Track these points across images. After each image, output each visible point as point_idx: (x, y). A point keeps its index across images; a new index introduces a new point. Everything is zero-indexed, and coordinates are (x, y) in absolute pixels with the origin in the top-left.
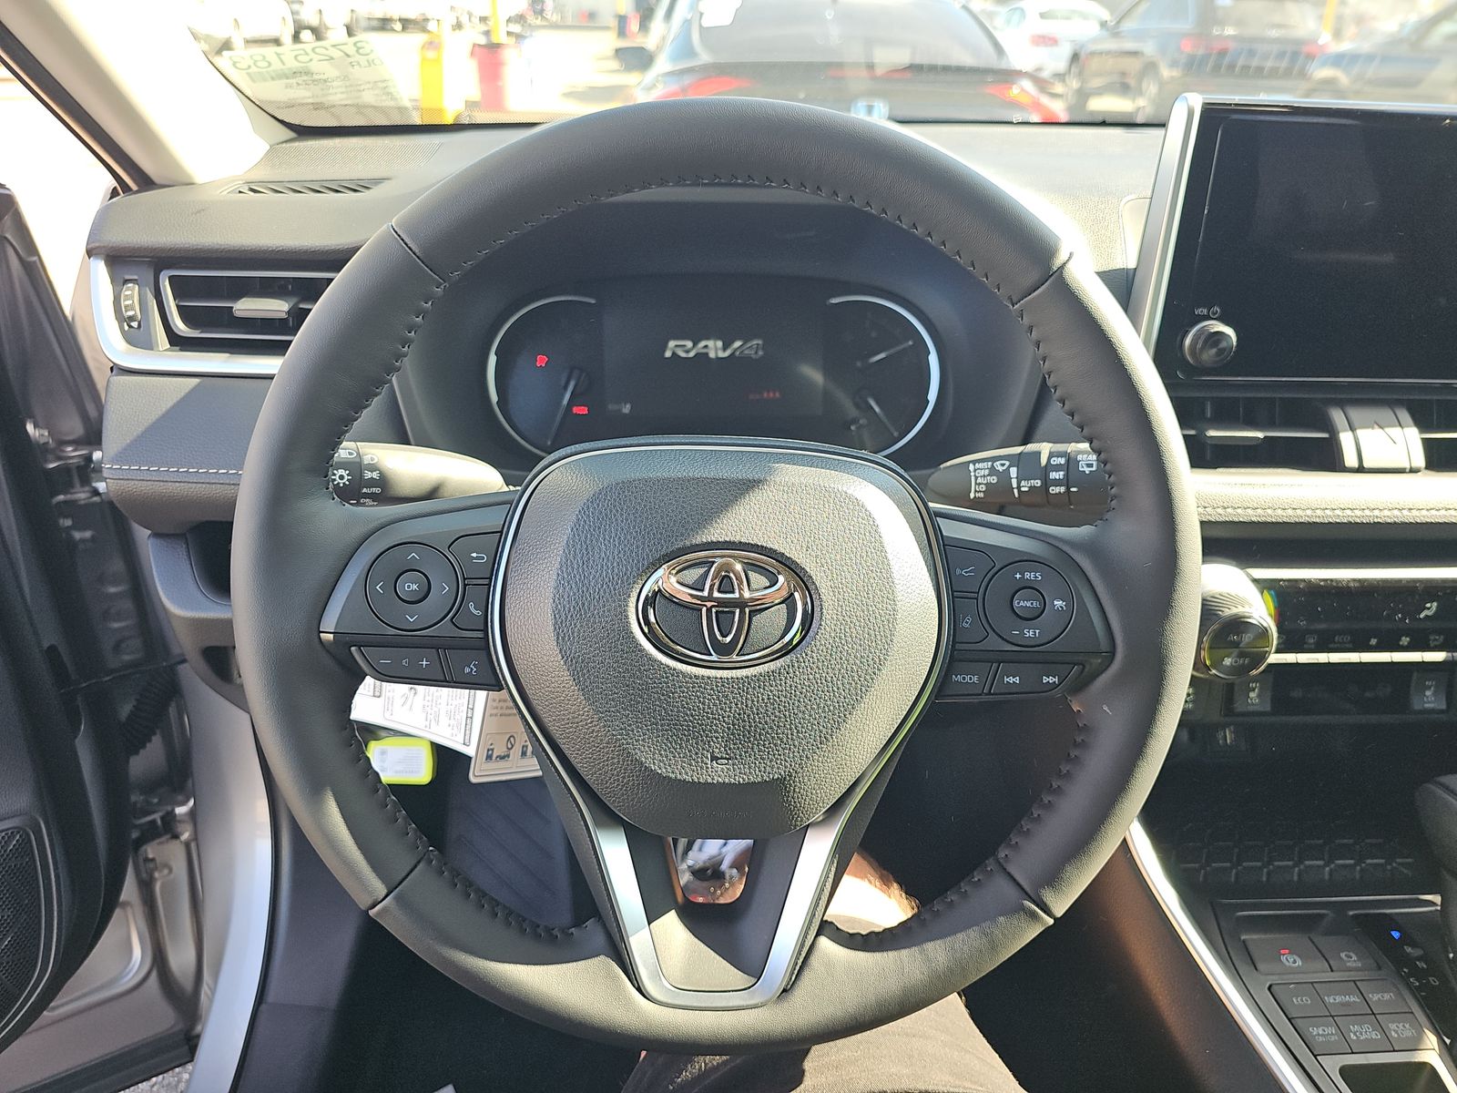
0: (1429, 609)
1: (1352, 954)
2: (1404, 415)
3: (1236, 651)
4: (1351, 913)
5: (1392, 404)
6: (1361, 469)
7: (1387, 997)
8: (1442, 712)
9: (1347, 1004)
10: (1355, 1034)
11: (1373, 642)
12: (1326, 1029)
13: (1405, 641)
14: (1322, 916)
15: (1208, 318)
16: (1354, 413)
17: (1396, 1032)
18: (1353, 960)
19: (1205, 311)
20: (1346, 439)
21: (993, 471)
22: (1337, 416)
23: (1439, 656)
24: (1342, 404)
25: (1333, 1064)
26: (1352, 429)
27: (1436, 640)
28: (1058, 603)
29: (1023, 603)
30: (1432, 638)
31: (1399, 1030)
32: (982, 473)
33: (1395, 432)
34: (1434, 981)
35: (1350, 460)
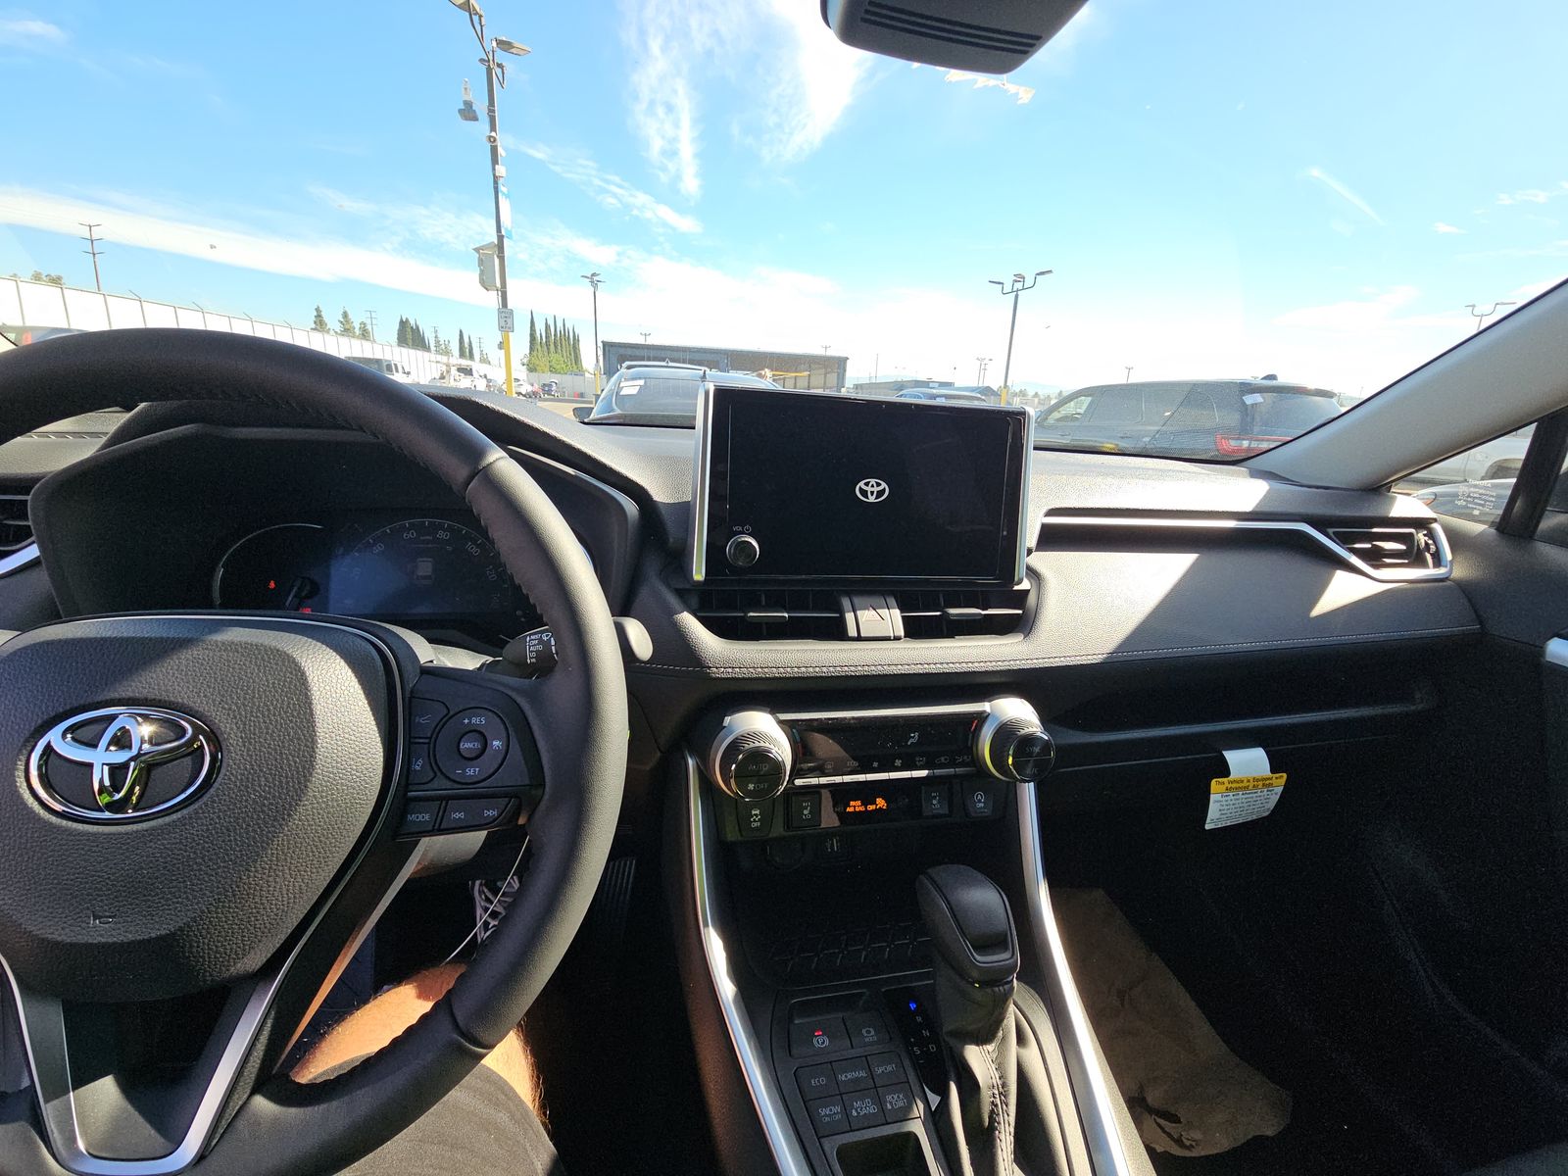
0: (913, 737)
1: (871, 1029)
2: (892, 601)
3: (755, 779)
4: (883, 990)
5: (884, 594)
6: (859, 638)
7: (889, 1068)
8: (945, 815)
9: (856, 1080)
10: (856, 1111)
11: (875, 764)
12: (833, 1108)
13: (898, 763)
14: (861, 995)
15: (743, 533)
16: (856, 600)
17: (891, 1103)
18: (870, 1035)
19: (741, 529)
20: (849, 617)
21: (541, 641)
22: (846, 602)
23: (923, 773)
24: (849, 594)
25: (831, 1146)
26: (854, 611)
27: (920, 761)
28: (496, 743)
29: (467, 746)
30: (917, 759)
31: (893, 1101)
32: (534, 642)
33: (884, 612)
34: (933, 1048)
35: (852, 632)
